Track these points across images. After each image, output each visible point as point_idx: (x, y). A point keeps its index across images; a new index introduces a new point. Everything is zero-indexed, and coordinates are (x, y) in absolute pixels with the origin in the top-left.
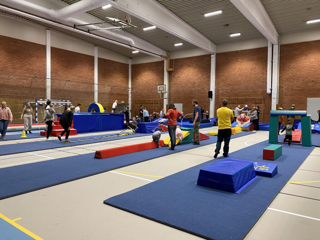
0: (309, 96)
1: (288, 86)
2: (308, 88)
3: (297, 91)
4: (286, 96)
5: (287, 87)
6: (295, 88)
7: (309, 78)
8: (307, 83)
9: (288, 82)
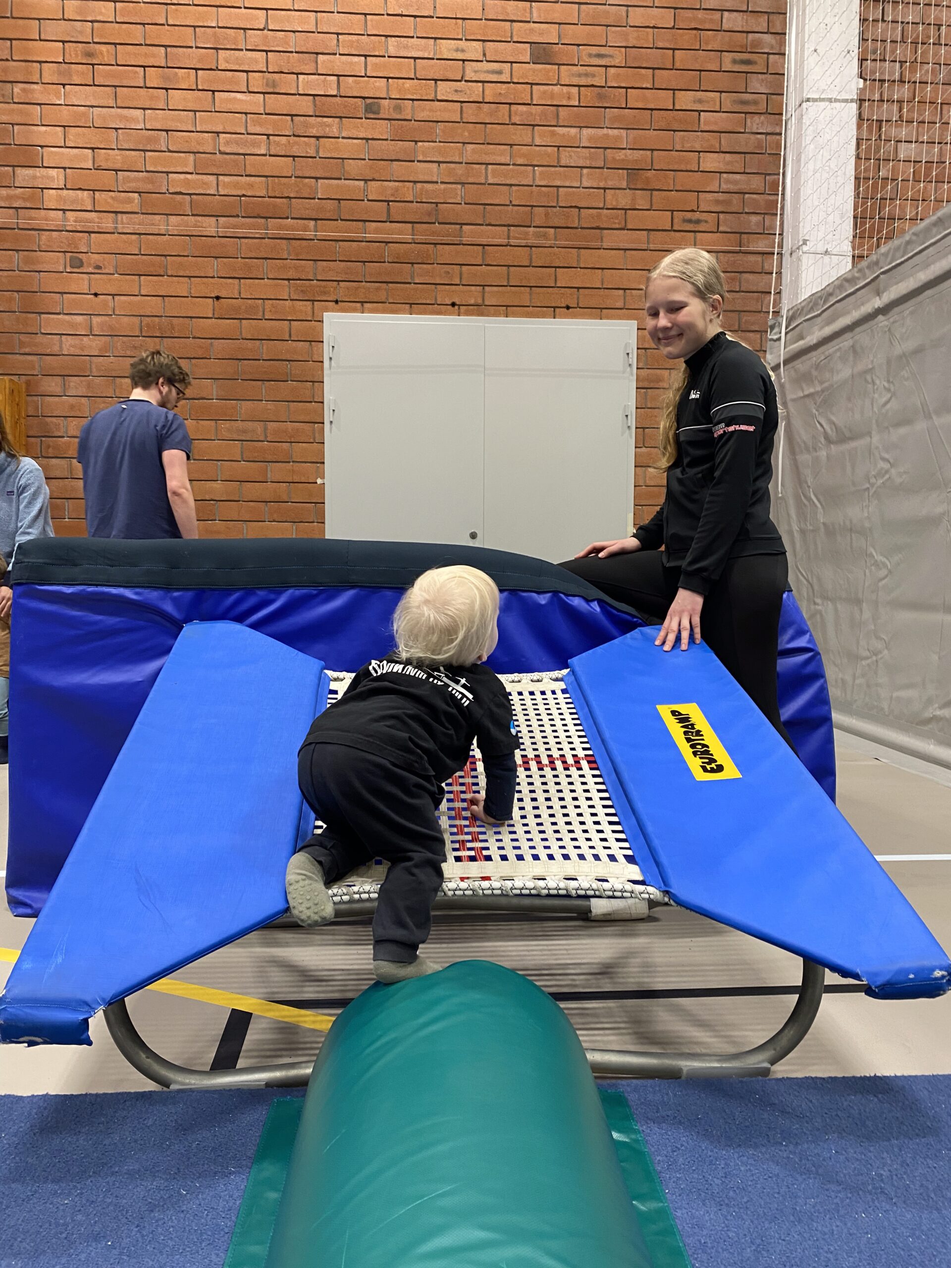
0: (342, 290)
1: (93, 138)
2: (323, 188)
3: (209, 226)
4: (81, 283)
5: (86, 159)
6: (177, 182)
7: (339, 64)
8: (316, 126)
9: (103, 96)
